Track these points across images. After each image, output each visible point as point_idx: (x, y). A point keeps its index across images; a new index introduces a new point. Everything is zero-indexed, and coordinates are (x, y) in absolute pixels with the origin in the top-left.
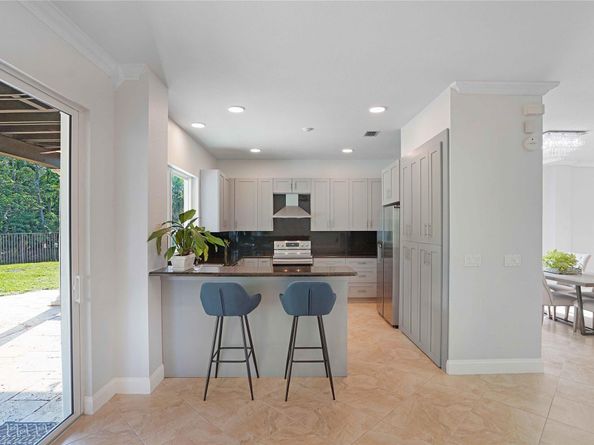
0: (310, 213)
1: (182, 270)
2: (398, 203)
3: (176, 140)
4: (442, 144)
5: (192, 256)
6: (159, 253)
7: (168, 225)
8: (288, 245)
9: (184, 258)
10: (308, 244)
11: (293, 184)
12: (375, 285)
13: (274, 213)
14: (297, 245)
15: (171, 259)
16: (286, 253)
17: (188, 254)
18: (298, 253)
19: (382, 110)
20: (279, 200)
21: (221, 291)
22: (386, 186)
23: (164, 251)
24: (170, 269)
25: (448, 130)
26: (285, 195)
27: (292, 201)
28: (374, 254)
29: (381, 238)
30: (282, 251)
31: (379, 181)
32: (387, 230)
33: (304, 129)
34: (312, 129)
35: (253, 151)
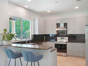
0: (67, 29)
8: (61, 38)
10: (67, 38)
11: (62, 20)
13: (56, 29)
14: (64, 38)
27: (62, 25)
34: (57, 2)
35: (48, 12)
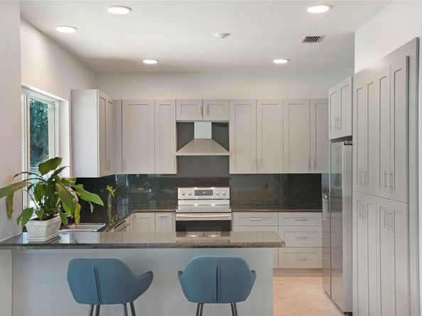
0: (228, 149)
1: (43, 239)
2: (350, 138)
3: (34, 50)
4: (408, 59)
5: (58, 219)
6: (9, 217)
7: (24, 177)
8: (197, 193)
9: (45, 223)
10: (224, 192)
11: (205, 107)
12: (320, 251)
13: (178, 150)
14: (210, 193)
15: (28, 225)
16: (196, 204)
17: (52, 217)
18: (213, 204)
19: (325, 9)
20: (185, 131)
21: (96, 271)
22: (334, 111)
23: (17, 213)
24: (26, 238)
25: (418, 40)
26: (192, 124)
27: (203, 131)
28: (317, 207)
29: (328, 183)
30: (190, 201)
31: (325, 102)
32: (334, 172)
33: (217, 35)
34: (228, 34)
35: (146, 62)
